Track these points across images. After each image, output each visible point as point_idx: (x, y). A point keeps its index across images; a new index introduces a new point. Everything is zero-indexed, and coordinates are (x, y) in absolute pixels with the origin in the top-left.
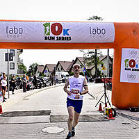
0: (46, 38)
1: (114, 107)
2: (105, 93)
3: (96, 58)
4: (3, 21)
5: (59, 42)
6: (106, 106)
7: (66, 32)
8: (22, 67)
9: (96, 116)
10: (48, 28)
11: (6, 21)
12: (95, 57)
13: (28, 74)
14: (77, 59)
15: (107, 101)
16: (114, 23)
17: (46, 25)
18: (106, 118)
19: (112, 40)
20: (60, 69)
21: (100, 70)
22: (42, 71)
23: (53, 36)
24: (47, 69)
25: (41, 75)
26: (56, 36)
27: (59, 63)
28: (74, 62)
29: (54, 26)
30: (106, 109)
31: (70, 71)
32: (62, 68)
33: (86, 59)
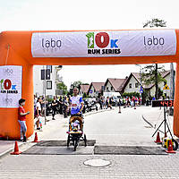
0: (89, 52)
1: (175, 138)
2: (165, 120)
3: (156, 74)
4: (38, 32)
5: (106, 55)
6: (166, 136)
7: (114, 43)
8: (61, 86)
9: (151, 148)
12: (155, 72)
14: (131, 75)
15: (167, 130)
18: (164, 151)
20: (110, 89)
21: (162, 89)
22: (86, 91)
23: (98, 48)
24: (92, 89)
25: (85, 96)
26: (101, 49)
27: (108, 81)
28: (128, 79)
29: (99, 36)
30: (165, 141)
31: (122, 91)
32: (112, 87)
33: (144, 75)
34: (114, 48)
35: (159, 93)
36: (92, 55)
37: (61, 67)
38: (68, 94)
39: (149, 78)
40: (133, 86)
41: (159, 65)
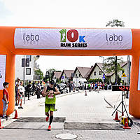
0: (62, 45)
1: (130, 116)
2: (122, 102)
3: (116, 64)
4: (20, 28)
5: (75, 48)
6: (123, 115)
7: (82, 38)
9: (111, 124)
10: (64, 35)
12: (115, 63)
13: (45, 80)
14: (96, 65)
15: (124, 110)
16: (132, 30)
17: (62, 32)
18: (121, 127)
19: (130, 47)
20: (78, 76)
22: (59, 77)
23: (69, 42)
24: (64, 75)
25: (57, 81)
26: (72, 43)
27: (77, 69)
28: (93, 68)
29: (70, 33)
30: (122, 119)
31: (88, 78)
32: (80, 75)
33: (106, 65)
34: (82, 43)
35: (118, 80)
36: (64, 48)
37: (38, 56)
38: (44, 79)
39: (110, 67)
40: (97, 73)
41: (118, 57)
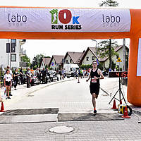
0: (53, 27)
1: (129, 104)
2: (120, 89)
3: (110, 49)
4: (4, 7)
6: (121, 103)
8: (25, 58)
9: (109, 114)
10: (55, 15)
11: (8, 7)
12: (109, 47)
13: (33, 66)
14: (88, 49)
17: (53, 12)
18: (120, 116)
19: (128, 29)
20: (69, 61)
21: (114, 62)
22: (48, 64)
23: (61, 24)
24: (53, 61)
26: (64, 25)
27: (67, 54)
28: (85, 53)
29: (62, 13)
30: (121, 107)
31: (80, 64)
32: (71, 60)
33: (99, 49)
34: (76, 24)
35: (113, 65)
36: (55, 30)
39: (104, 52)
40: (90, 59)
41: (113, 41)
